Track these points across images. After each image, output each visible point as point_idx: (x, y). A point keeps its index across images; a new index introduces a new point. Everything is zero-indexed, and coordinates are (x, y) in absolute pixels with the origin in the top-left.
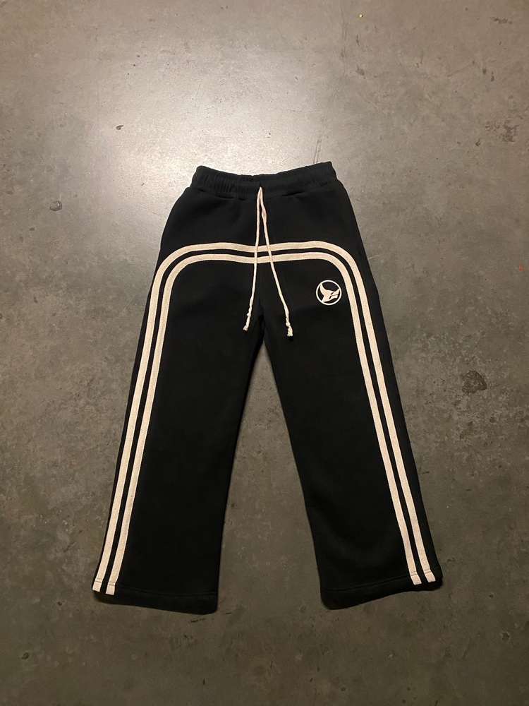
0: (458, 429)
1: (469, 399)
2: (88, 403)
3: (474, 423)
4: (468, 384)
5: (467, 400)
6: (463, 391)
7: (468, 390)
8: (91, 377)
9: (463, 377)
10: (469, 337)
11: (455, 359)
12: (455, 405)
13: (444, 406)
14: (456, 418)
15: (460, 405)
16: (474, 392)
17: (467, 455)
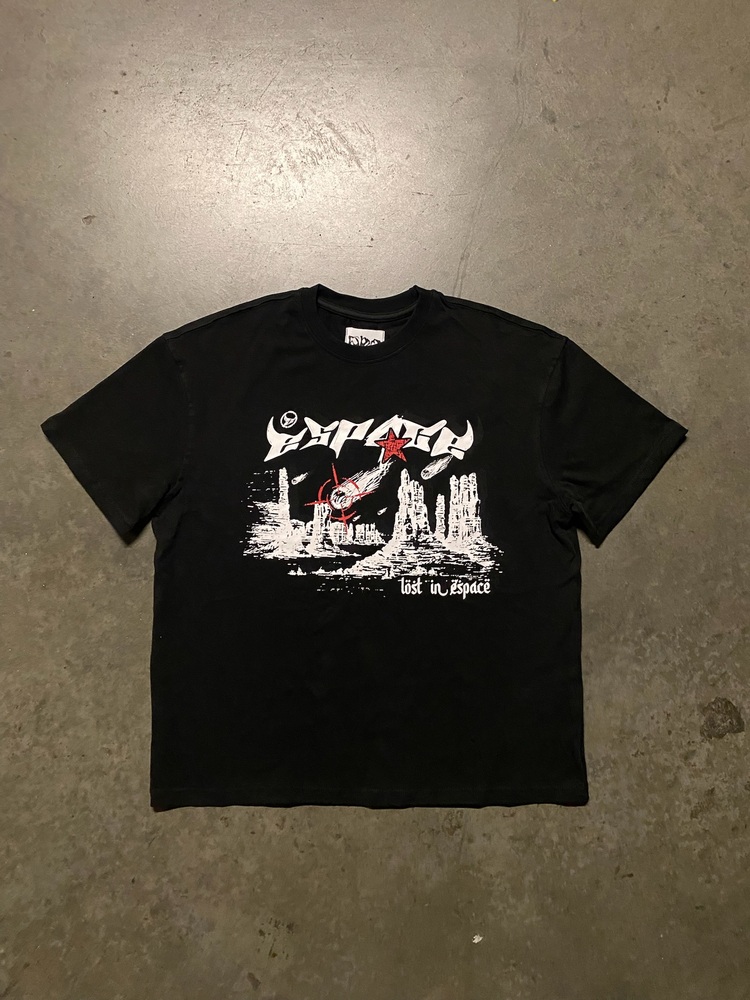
0: (688, 802)
1: (712, 748)
2: (36, 743)
3: (716, 790)
4: (711, 723)
5: (708, 750)
6: (702, 733)
7: (711, 732)
8: (41, 698)
9: (703, 709)
10: (719, 636)
11: (692, 677)
12: (686, 758)
13: (666, 760)
14: (686, 781)
15: (694, 760)
16: (721, 736)
17: (699, 847)
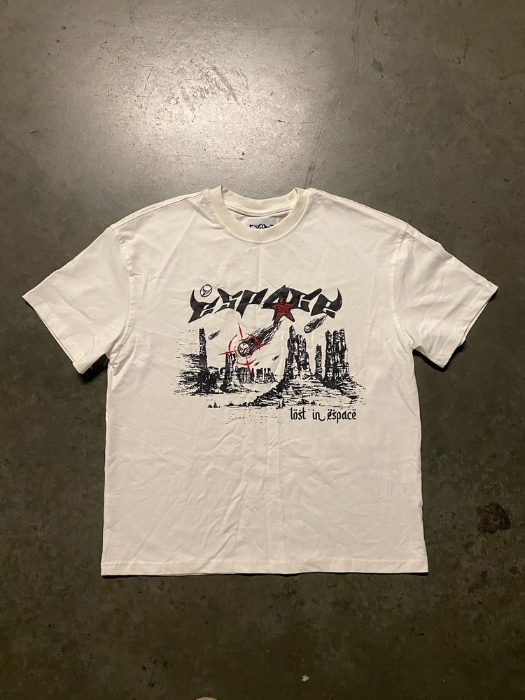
0: (467, 580)
1: (486, 540)
3: (488, 572)
4: (486, 522)
5: (483, 542)
6: (479, 529)
7: (486, 528)
9: (480, 511)
11: (472, 487)
12: (466, 548)
13: (451, 548)
14: (465, 564)
15: (473, 548)
16: (493, 532)
17: (475, 615)
